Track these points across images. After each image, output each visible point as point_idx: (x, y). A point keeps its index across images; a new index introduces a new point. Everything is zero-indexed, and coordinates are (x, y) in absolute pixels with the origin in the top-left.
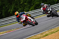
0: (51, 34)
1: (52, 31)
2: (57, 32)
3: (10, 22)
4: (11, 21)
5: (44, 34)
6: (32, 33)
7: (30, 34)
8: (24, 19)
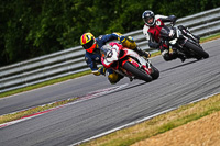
0: (186, 123)
1: (190, 110)
2: (206, 114)
3: (35, 77)
4: (35, 74)
5: (161, 124)
6: (113, 120)
7: (108, 122)
8: (115, 57)
